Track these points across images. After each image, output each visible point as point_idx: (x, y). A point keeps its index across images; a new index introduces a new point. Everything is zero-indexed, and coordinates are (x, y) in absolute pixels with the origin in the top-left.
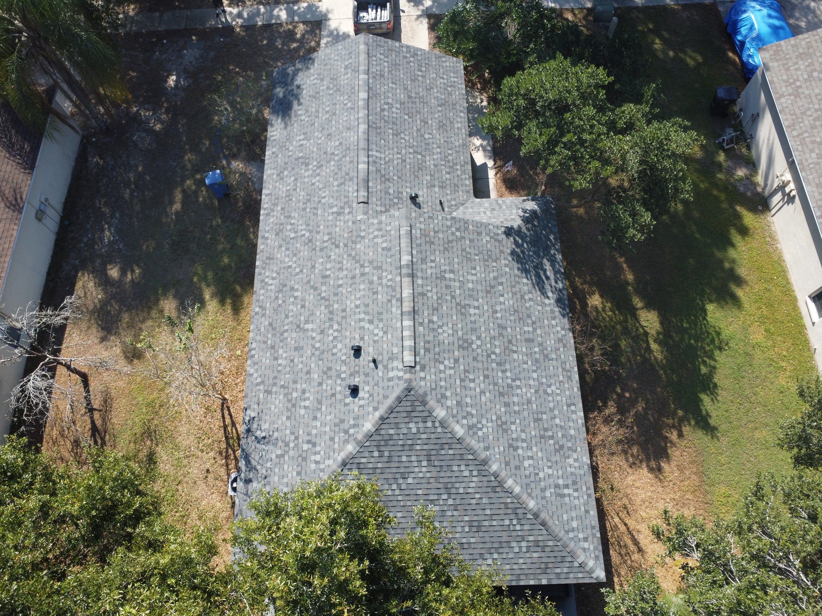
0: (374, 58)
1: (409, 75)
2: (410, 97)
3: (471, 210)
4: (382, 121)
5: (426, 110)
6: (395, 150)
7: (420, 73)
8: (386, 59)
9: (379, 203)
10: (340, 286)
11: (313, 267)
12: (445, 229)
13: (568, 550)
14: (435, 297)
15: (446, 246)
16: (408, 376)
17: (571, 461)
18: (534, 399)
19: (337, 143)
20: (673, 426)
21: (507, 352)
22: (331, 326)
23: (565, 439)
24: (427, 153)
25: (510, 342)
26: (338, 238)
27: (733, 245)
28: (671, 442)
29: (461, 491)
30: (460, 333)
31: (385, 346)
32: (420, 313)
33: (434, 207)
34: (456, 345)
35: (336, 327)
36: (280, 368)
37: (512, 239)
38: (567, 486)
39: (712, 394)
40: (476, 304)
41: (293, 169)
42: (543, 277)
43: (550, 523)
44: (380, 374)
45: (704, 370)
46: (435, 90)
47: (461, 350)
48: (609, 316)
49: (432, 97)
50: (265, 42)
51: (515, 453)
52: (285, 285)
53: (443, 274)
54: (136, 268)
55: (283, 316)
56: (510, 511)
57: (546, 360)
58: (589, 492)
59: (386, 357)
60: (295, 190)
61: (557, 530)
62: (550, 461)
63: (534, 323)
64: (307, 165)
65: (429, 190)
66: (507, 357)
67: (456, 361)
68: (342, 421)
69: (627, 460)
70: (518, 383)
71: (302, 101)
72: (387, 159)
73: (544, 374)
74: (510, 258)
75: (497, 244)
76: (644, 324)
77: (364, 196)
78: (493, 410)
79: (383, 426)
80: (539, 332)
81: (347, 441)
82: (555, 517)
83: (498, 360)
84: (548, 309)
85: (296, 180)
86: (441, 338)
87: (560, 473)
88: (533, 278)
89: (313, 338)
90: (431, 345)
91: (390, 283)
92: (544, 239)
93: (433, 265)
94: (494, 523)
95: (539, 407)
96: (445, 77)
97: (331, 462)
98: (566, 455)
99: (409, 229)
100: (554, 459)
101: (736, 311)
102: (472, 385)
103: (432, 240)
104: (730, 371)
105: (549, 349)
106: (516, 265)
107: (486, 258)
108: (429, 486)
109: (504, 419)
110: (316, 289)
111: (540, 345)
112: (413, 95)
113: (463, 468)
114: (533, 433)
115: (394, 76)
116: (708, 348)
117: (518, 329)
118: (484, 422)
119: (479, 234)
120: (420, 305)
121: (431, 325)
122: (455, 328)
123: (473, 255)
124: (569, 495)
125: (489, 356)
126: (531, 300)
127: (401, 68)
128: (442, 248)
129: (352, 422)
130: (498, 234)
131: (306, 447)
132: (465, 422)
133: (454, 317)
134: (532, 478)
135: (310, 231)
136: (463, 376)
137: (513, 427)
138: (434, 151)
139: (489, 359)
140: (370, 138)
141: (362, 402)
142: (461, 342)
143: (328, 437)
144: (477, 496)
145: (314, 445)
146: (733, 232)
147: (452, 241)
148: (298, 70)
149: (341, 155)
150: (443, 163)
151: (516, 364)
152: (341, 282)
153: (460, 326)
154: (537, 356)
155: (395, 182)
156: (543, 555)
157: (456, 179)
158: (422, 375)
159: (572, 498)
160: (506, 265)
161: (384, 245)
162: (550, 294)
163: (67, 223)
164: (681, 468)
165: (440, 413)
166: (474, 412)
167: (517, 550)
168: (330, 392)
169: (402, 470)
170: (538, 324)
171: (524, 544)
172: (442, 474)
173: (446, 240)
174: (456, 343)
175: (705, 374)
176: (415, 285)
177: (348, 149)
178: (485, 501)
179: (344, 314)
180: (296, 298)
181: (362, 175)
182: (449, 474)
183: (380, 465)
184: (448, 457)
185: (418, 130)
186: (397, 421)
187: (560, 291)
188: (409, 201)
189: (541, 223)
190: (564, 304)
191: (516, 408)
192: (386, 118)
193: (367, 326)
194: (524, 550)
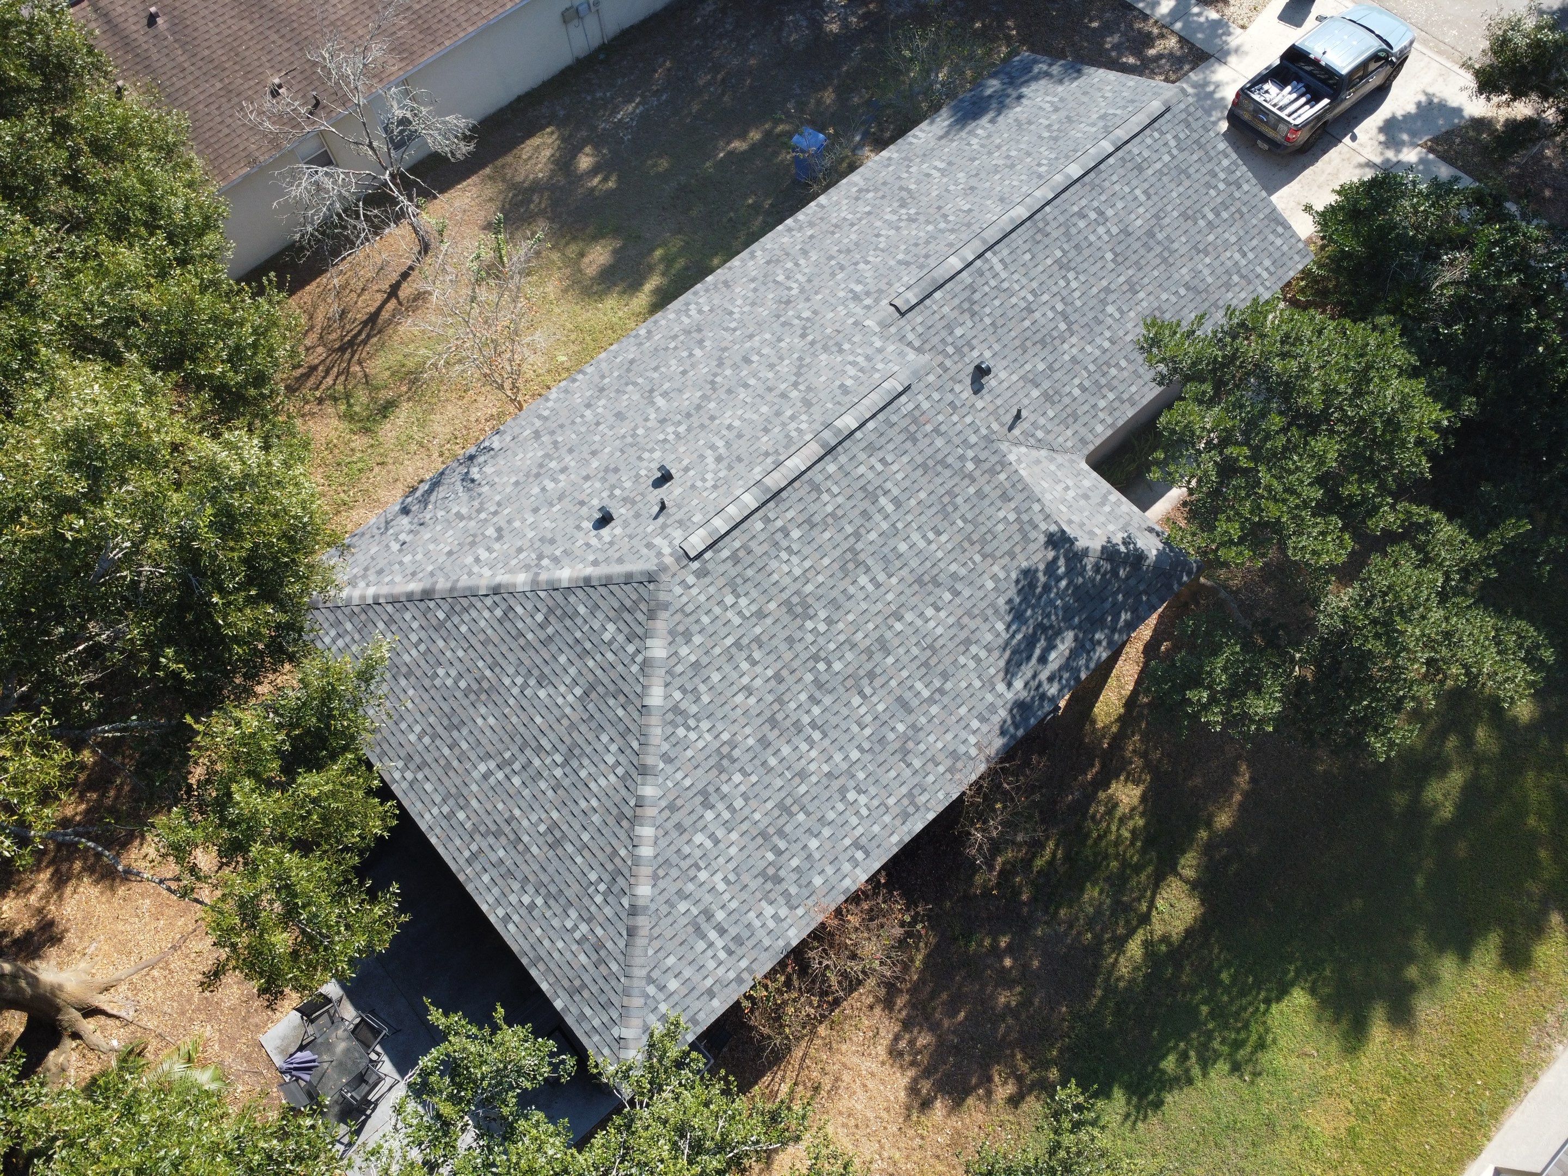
0: (1156, 135)
1: (1188, 203)
2: (1150, 234)
3: (1053, 468)
4: (1062, 229)
5: (1156, 273)
6: (1034, 284)
7: (1211, 216)
8: (1175, 152)
9: (920, 329)
10: (746, 386)
11: (751, 337)
12: (957, 441)
13: (626, 1001)
14: (829, 509)
15: (931, 463)
16: (668, 560)
17: (769, 911)
18: (814, 779)
19: (966, 207)
20: (1020, 1079)
21: (849, 683)
22: (679, 423)
23: (794, 876)
24: (1083, 332)
25: (871, 675)
26: (816, 326)
27: (1464, 956)
28: (989, 1093)
29: (583, 774)
30: (809, 588)
31: (695, 502)
32: (783, 506)
33: (1001, 411)
34: (784, 596)
35: (682, 429)
36: (578, 420)
37: (1051, 554)
38: (722, 932)
39: (1138, 1108)
40: (881, 577)
41: (883, 197)
42: (1037, 652)
43: (640, 941)
44: (649, 529)
45: (1169, 1064)
46: (1208, 260)
47: (784, 609)
48: (1119, 836)
49: (1190, 265)
50: (1095, 25)
51: (700, 810)
52: (699, 330)
53: (879, 492)
54: (614, 178)
55: (654, 364)
56: (610, 867)
57: (898, 756)
58: (745, 975)
59: (677, 517)
60: (852, 225)
61: (638, 961)
62: (738, 875)
63: (941, 691)
64: (903, 205)
65: (1021, 383)
66: (841, 690)
67: (761, 615)
68: (552, 541)
69: (897, 1038)
70: (817, 736)
71: (1001, 118)
72: (1005, 285)
73: (870, 767)
74: (1014, 576)
75: (1017, 537)
76: (1160, 903)
77: (907, 301)
78: (735, 728)
79: (579, 592)
80: (934, 710)
81: (527, 567)
82: (656, 944)
83: (824, 678)
84: (990, 698)
85: (869, 213)
86: (774, 564)
87: (734, 905)
88: (1019, 636)
89: (647, 420)
90: (749, 559)
91: (794, 434)
92: (1107, 605)
93: (879, 467)
94: (579, 860)
95: (809, 797)
96: (1251, 255)
97: (486, 572)
98: (772, 896)
99: (900, 389)
100: (746, 878)
101: (1334, 1047)
102: (745, 666)
103: (919, 435)
104: (1209, 1115)
105: (922, 747)
106: (1012, 592)
107: (975, 537)
108: (556, 726)
109: (736, 753)
110: (720, 364)
111: (913, 726)
112: (1160, 236)
113: (613, 748)
114: (757, 816)
115: (1159, 185)
116: (1216, 1044)
117: (905, 673)
118: (705, 725)
119: (1005, 498)
120: (795, 496)
121: (779, 536)
122: (810, 574)
123: (958, 513)
124: (711, 945)
125: (816, 658)
126: (976, 658)
127: (1187, 183)
128: (919, 460)
129: (558, 553)
130: (1036, 527)
131: (491, 532)
132: (678, 695)
133: (826, 561)
134: (684, 865)
135: (802, 291)
136: (745, 641)
137: (737, 778)
138: (1098, 340)
139: (811, 664)
140: (1013, 235)
141: (594, 542)
142: (795, 600)
143: (519, 543)
144: (594, 802)
145: (499, 538)
146: (1494, 940)
147: (948, 466)
148: (1047, 74)
149: (950, 226)
150: (1092, 368)
151: (845, 712)
152: (752, 382)
153: (820, 578)
154: (891, 736)
155: (980, 326)
156: (591, 968)
157: (1086, 407)
158: (691, 580)
159: (710, 953)
160: (994, 577)
161: (849, 382)
162: (1018, 684)
163: (602, 57)
164: (957, 1142)
165: (658, 649)
166: (706, 699)
167: (569, 924)
168: (583, 497)
169: (547, 670)
170: (946, 700)
171: (584, 928)
172: (583, 728)
173: (939, 456)
174: (787, 593)
175: (1163, 1072)
176: (819, 467)
177: (969, 225)
178: (596, 818)
179: (707, 422)
180: (691, 355)
181: (942, 273)
182: (591, 737)
183: (530, 636)
184: (610, 715)
185: (1107, 290)
186: (601, 603)
187: (1043, 697)
188: (971, 369)
189: (1132, 582)
190: (1025, 720)
191: (773, 762)
192: (1074, 231)
193: (710, 460)
194: (577, 935)
